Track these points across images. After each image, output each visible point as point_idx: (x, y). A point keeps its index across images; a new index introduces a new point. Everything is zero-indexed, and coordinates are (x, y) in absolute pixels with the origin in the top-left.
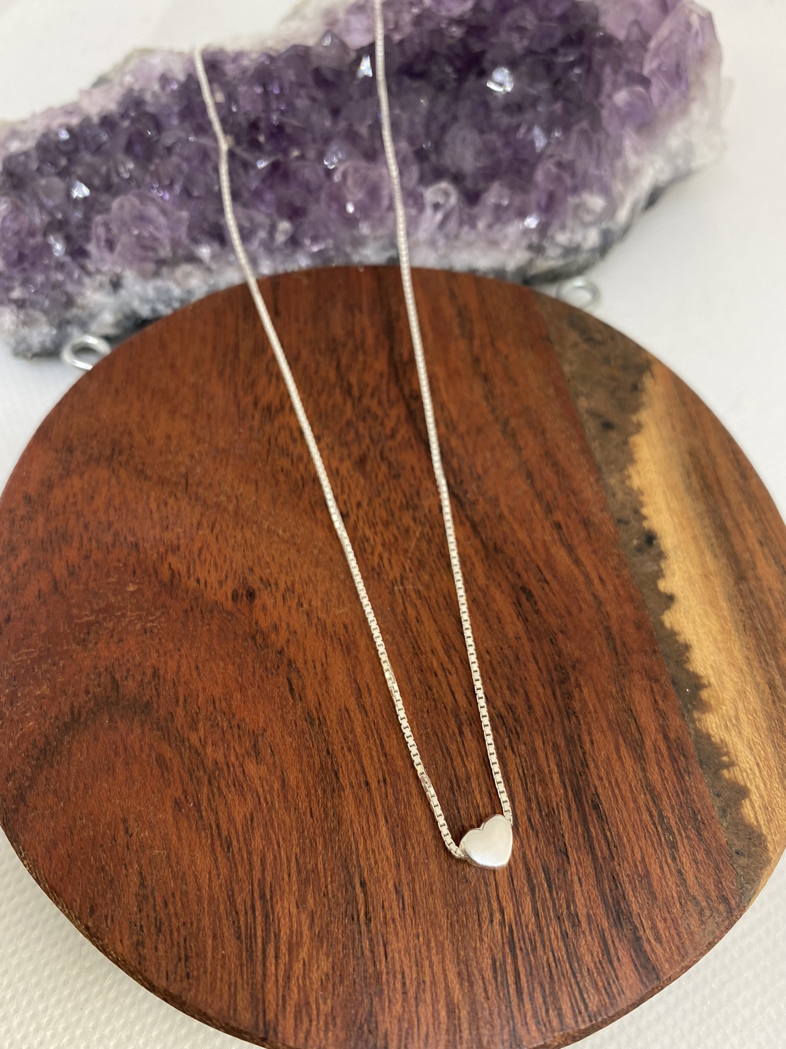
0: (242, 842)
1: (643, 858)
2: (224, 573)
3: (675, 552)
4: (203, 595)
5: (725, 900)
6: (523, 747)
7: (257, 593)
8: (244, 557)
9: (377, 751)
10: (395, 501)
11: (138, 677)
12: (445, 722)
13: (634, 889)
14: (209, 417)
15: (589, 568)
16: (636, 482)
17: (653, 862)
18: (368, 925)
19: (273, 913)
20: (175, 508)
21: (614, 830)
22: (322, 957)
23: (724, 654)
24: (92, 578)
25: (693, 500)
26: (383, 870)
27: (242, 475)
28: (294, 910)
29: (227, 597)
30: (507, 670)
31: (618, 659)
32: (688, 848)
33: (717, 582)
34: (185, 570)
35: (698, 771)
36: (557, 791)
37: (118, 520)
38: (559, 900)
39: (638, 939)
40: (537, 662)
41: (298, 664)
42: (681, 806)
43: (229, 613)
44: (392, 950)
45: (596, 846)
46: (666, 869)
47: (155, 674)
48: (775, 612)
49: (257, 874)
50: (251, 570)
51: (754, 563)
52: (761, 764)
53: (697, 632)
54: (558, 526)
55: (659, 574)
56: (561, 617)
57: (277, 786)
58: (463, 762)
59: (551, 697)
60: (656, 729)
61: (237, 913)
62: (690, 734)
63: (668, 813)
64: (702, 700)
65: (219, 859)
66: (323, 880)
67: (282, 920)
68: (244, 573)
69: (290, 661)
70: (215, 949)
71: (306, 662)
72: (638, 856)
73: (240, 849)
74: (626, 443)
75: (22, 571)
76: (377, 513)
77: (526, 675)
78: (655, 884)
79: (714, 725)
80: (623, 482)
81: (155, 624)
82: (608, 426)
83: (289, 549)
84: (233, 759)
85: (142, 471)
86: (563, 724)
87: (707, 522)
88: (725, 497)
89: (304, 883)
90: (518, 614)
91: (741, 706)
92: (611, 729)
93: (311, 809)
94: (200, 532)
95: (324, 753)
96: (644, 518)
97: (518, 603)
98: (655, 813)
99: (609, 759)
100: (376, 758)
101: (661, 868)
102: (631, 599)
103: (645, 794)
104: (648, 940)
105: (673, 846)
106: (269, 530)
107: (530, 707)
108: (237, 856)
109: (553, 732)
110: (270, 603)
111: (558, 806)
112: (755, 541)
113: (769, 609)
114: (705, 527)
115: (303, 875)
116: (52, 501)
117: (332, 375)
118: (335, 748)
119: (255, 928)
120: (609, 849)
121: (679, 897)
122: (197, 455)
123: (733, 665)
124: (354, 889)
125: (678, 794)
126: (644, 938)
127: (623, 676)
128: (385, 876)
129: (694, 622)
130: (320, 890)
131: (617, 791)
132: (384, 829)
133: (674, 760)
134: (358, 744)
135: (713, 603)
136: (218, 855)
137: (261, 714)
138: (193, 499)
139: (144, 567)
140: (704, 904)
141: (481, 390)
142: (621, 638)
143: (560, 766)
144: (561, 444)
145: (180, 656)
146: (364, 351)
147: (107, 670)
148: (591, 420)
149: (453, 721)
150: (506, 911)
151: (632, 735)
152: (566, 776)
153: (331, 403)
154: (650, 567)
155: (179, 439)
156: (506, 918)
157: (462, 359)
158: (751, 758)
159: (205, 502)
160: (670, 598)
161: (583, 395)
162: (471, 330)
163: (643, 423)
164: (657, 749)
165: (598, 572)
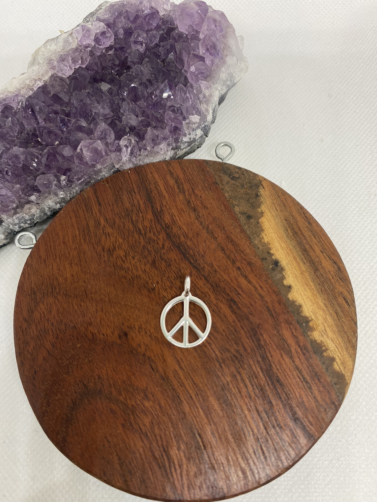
0: (151, 433)
1: (300, 396)
2: (113, 328)
3: (288, 266)
4: (107, 340)
5: (333, 403)
6: (246, 366)
7: (128, 333)
8: (118, 319)
9: (191, 384)
10: (172, 277)
11: (93, 381)
12: (214, 364)
13: (299, 409)
14: (86, 261)
15: (255, 284)
16: (266, 240)
17: (303, 396)
18: (205, 450)
19: (170, 455)
20: (85, 306)
21: (287, 388)
22: (192, 466)
23: (315, 305)
24: (62, 346)
25: (291, 241)
26: (205, 428)
27: (107, 284)
28: (177, 452)
29: (117, 338)
30: (233, 336)
31: (274, 319)
32: (316, 387)
33: (307, 275)
34: (97, 332)
35: (314, 356)
36: (263, 380)
37: (64, 318)
38: (272, 420)
39: (304, 426)
40: (243, 330)
41: (152, 358)
42: (310, 371)
43: (119, 345)
44: (217, 457)
45: (282, 396)
46: (309, 398)
47: (99, 378)
48: (333, 281)
49: (160, 443)
50: (123, 324)
51: (321, 262)
52: (338, 346)
53: (303, 299)
54: (239, 269)
55: (283, 278)
56: (249, 307)
57: (158, 408)
58: (225, 379)
59: (252, 342)
60: (295, 344)
61: (157, 459)
62: (308, 342)
63: (306, 376)
64: (310, 327)
67: (174, 457)
68: (120, 326)
69: (148, 357)
70: (153, 475)
72: (298, 396)
73: (151, 436)
74: (258, 223)
75: (34, 351)
76: (166, 284)
77: (241, 336)
78: (306, 405)
79: (317, 336)
81: (93, 357)
82: (249, 217)
83: (135, 310)
84: (138, 402)
85: (66, 294)
86: (259, 352)
87: (298, 249)
88: (304, 235)
89: (178, 442)
90: (232, 311)
91: (326, 325)
92: (278, 349)
94: (98, 314)
95: (172, 390)
96: (273, 255)
97: (231, 307)
98: (301, 377)
99: (279, 361)
100: (192, 387)
101: (308, 398)
102: (274, 292)
103: (296, 371)
104: (308, 426)
105: (310, 388)
106: (125, 305)
107: (245, 349)
108: (151, 438)
109: (256, 356)
110: (134, 335)
111: (264, 385)
112: (319, 252)
113: (330, 280)
114: (298, 251)
115: (177, 438)
116: (35, 318)
117: (131, 226)
118: (175, 387)
119: (165, 463)
120: (287, 396)
121: (316, 407)
122: (86, 280)
123: (320, 308)
124: (196, 438)
125: (308, 368)
126: (306, 426)
127: (278, 325)
128: (207, 430)
129: (301, 295)
130: (184, 441)
131: (285, 373)
132: (202, 412)
133: (304, 354)
134: (184, 383)
135: (307, 285)
136: (144, 440)
137: (144, 382)
138: (91, 300)
139: (80, 335)
140: (326, 407)
141: (194, 215)
142: (274, 310)
143: (261, 369)
144: (232, 231)
145: (106, 368)
146: (141, 211)
147: (80, 381)
148: (242, 216)
149: (217, 363)
150: (254, 430)
151: (286, 349)
152: (265, 372)
153: (134, 240)
154: (279, 276)
155: (77, 275)
156: (255, 432)
157: (183, 203)
158: (333, 345)
159: (96, 300)
160: (290, 287)
161: (236, 205)
162: (183, 188)
163: (264, 211)
164: (297, 352)
165: (259, 284)
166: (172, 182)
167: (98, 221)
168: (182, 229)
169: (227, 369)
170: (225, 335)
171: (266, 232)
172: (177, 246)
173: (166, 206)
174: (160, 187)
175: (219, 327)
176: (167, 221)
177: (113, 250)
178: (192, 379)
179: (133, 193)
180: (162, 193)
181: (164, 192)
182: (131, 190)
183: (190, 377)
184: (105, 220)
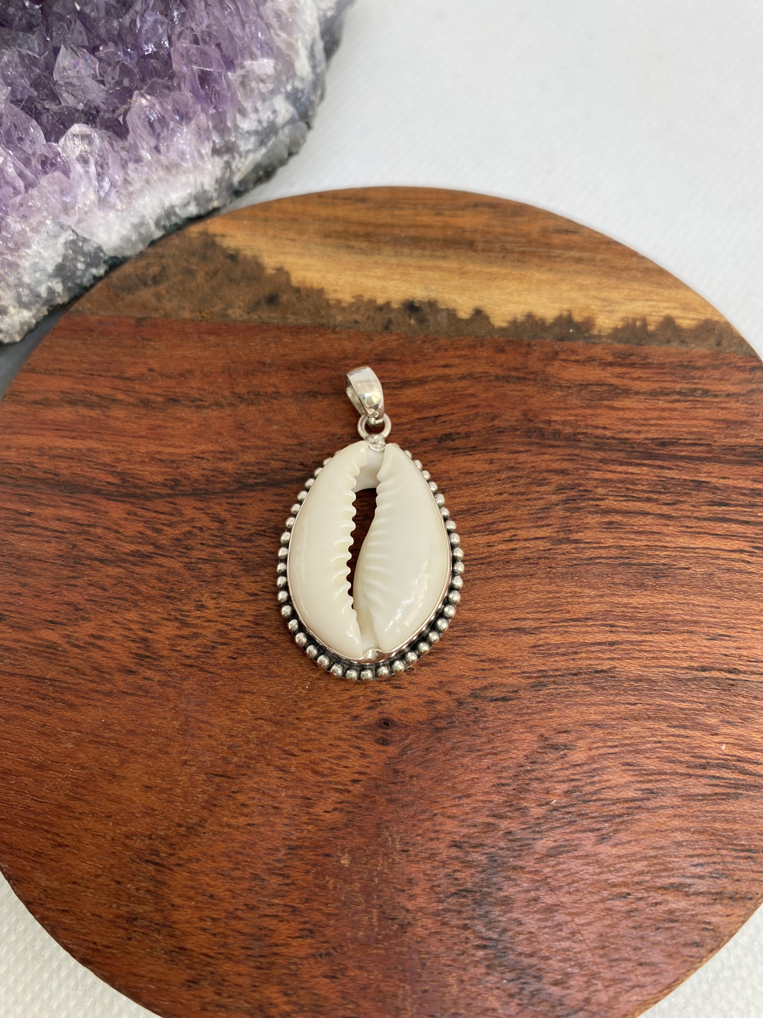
0: (650, 778)
2: (351, 749)
3: (431, 290)
4: (374, 779)
5: (753, 369)
6: (599, 490)
7: (386, 716)
8: (337, 723)
9: (582, 626)
11: (458, 865)
12: (563, 554)
13: (737, 436)
14: (132, 732)
15: (431, 372)
16: (347, 297)
17: (716, 414)
18: (740, 672)
19: (720, 759)
20: (252, 794)
21: (686, 436)
23: (542, 288)
24: (323, 908)
25: (379, 254)
26: (693, 647)
27: (228, 707)
28: (717, 739)
29: (383, 751)
30: (522, 481)
31: (530, 379)
32: (708, 381)
33: (471, 267)
34: (337, 795)
35: (645, 349)
36: (645, 473)
37: (251, 867)
38: (737, 500)
40: (519, 452)
41: (477, 686)
42: (674, 374)
43: (403, 752)
45: (697, 455)
46: (723, 405)
47: (455, 845)
48: (510, 230)
49: (682, 770)
50: (355, 718)
51: (459, 228)
52: (647, 297)
53: (517, 302)
55: (452, 314)
56: (477, 414)
57: (599, 733)
58: (606, 547)
59: (555, 450)
60: (602, 370)
61: (716, 794)
62: (610, 344)
63: (678, 387)
64: (582, 323)
65: (664, 804)
66: (695, 706)
67: (725, 752)
68: (357, 727)
69: (471, 695)
71: (476, 678)
72: (711, 423)
73: (656, 781)
74: (297, 290)
75: (294, 998)
77: (529, 465)
78: (734, 419)
79: (607, 321)
80: (344, 309)
81: (398, 838)
82: (272, 300)
84: (566, 774)
85: (188, 828)
86: (584, 448)
87: (406, 250)
88: (383, 225)
89: (697, 726)
90: (467, 453)
92: (595, 407)
93: (628, 704)
94: (293, 769)
95: (575, 677)
96: (388, 304)
97: (455, 451)
99: (622, 419)
100: (589, 629)
101: (722, 408)
102: (472, 347)
103: (659, 400)
105: (706, 392)
107: (563, 472)
108: (662, 785)
109: (589, 459)
110: (400, 704)
111: (658, 476)
112: (435, 218)
113: (507, 234)
114: (410, 254)
115: (688, 723)
116: (205, 951)
117: (113, 571)
118: (571, 666)
119: (730, 779)
120: (700, 445)
121: (747, 403)
122: (184, 758)
123: (554, 284)
124: (706, 678)
125: (663, 373)
127: (547, 380)
128: (699, 645)
129: (506, 301)
130: (704, 710)
131: (652, 422)
132: (656, 637)
133: (633, 365)
134: (572, 643)
135: (492, 278)
136: (658, 805)
137: (523, 736)
138: (245, 772)
139: (322, 843)
140: (754, 386)
141: (187, 410)
142: (510, 369)
143: (622, 464)
144: (281, 351)
145: (443, 815)
146: (90, 526)
147: (440, 901)
148: (260, 313)
149: (564, 546)
150: (741, 547)
151: (604, 392)
152: (633, 460)
153: (153, 582)
154: (443, 319)
155: (155, 775)
156: (746, 549)
157: (139, 418)
158: (640, 303)
159: (251, 758)
160: (478, 312)
161: (226, 309)
162: (100, 397)
163: (278, 265)
164: (621, 376)
165: (437, 366)
166: (66, 414)
167: (41, 645)
168: (205, 455)
169: (586, 531)
170: (511, 498)
171: (328, 288)
172: (240, 489)
173: (119, 460)
174: (58, 448)
175: (487, 499)
176: (160, 479)
177: (147, 648)
178: (572, 620)
179: (27, 518)
180: (79, 450)
181: (78, 444)
182: (16, 520)
183: (566, 620)
184: (52, 626)
